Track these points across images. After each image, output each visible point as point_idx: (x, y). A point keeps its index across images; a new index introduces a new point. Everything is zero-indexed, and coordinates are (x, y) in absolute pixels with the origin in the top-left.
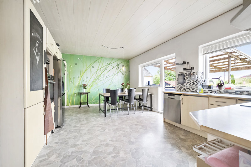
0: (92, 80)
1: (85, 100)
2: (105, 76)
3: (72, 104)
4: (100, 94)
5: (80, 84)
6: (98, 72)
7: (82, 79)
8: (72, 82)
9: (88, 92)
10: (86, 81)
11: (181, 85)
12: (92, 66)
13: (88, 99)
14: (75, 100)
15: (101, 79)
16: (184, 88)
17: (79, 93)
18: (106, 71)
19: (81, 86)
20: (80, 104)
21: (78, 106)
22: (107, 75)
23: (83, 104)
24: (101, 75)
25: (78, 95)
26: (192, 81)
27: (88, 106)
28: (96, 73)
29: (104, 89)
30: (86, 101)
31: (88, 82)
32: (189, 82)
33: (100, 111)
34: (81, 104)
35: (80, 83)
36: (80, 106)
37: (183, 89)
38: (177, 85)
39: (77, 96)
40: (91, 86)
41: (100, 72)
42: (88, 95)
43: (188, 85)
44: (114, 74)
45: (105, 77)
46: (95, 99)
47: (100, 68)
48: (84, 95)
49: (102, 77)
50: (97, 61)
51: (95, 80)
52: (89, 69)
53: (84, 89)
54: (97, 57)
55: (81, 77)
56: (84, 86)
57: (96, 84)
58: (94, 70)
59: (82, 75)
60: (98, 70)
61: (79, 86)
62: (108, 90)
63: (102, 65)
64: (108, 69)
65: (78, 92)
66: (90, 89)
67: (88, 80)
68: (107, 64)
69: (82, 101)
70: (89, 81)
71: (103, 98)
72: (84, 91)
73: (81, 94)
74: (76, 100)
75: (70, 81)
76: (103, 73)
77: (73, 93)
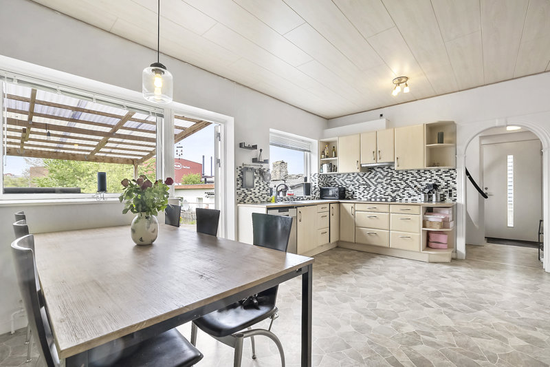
11: (246, 191)
16: (251, 196)
26: (262, 184)
32: (258, 184)
37: (248, 198)
38: (238, 191)
43: (257, 191)
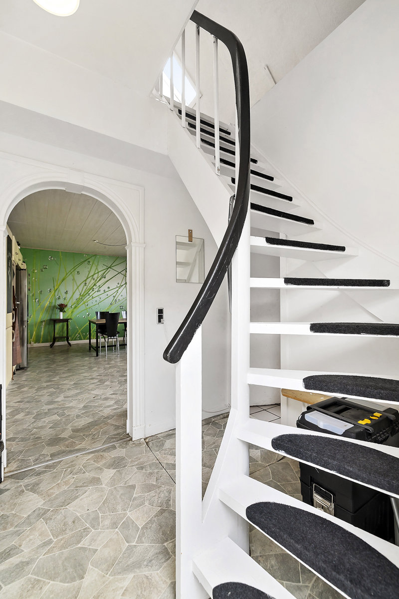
0: (77, 295)
1: (63, 332)
2: (102, 289)
3: (37, 341)
4: (90, 321)
5: (53, 304)
6: (88, 282)
7: (56, 295)
8: (37, 300)
9: (69, 318)
10: (65, 299)
12: (77, 270)
13: (69, 331)
14: (42, 333)
15: (94, 296)
17: (51, 320)
18: (103, 280)
19: (54, 307)
20: (52, 340)
21: (48, 344)
22: (105, 287)
23: (58, 341)
24: (95, 287)
25: (49, 324)
27: (69, 344)
28: (84, 283)
29: (97, 313)
30: (65, 335)
31: (69, 301)
33: (90, 349)
34: (55, 340)
35: (54, 301)
36: (53, 343)
39: (47, 326)
40: (75, 307)
41: (93, 281)
42: (69, 323)
44: (119, 286)
45: (102, 292)
46: (82, 332)
47: (91, 274)
48: (61, 324)
49: (97, 290)
50: (86, 262)
51: (82, 296)
52: (71, 277)
53: (61, 313)
54: (86, 254)
55: (55, 291)
56: (62, 308)
57: (84, 303)
58: (80, 279)
59: (56, 288)
60: (87, 278)
61: (49, 307)
62: (104, 315)
63: (97, 268)
64: (108, 277)
65: (49, 318)
66: (72, 312)
67: (69, 296)
68: (106, 267)
69: (56, 336)
70: (71, 298)
71: (94, 328)
72: (62, 316)
73: (55, 321)
74: (44, 333)
75: (34, 297)
76: (98, 284)
77: (39, 320)
